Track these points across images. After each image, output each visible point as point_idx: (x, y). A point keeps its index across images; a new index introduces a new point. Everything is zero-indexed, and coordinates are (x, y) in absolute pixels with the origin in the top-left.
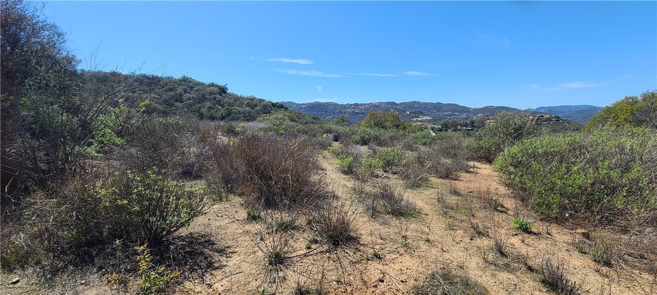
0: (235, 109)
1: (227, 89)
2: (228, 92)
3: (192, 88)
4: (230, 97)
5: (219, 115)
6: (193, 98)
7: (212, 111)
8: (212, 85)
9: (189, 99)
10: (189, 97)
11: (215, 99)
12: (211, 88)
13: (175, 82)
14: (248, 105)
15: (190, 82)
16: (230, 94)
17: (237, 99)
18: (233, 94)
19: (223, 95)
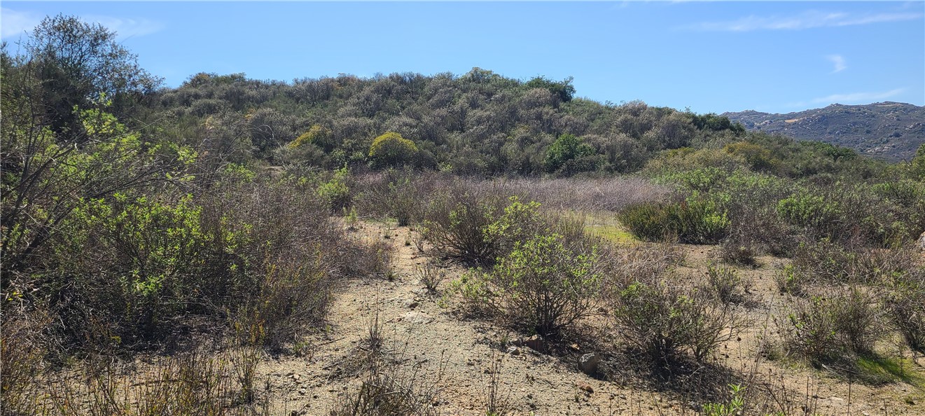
0: (589, 140)
1: (572, 89)
2: (575, 96)
3: (490, 95)
4: (579, 109)
5: (543, 159)
6: (489, 118)
7: (530, 150)
8: (538, 83)
9: (479, 122)
10: (480, 117)
11: (539, 117)
12: (532, 91)
13: (455, 85)
14: (626, 127)
15: (488, 81)
16: (580, 103)
17: (597, 112)
18: (588, 103)
19: (562, 105)
